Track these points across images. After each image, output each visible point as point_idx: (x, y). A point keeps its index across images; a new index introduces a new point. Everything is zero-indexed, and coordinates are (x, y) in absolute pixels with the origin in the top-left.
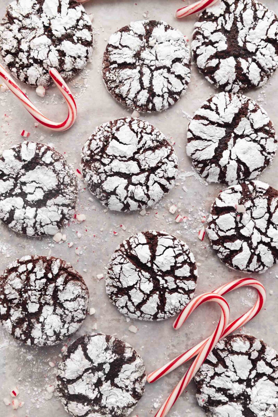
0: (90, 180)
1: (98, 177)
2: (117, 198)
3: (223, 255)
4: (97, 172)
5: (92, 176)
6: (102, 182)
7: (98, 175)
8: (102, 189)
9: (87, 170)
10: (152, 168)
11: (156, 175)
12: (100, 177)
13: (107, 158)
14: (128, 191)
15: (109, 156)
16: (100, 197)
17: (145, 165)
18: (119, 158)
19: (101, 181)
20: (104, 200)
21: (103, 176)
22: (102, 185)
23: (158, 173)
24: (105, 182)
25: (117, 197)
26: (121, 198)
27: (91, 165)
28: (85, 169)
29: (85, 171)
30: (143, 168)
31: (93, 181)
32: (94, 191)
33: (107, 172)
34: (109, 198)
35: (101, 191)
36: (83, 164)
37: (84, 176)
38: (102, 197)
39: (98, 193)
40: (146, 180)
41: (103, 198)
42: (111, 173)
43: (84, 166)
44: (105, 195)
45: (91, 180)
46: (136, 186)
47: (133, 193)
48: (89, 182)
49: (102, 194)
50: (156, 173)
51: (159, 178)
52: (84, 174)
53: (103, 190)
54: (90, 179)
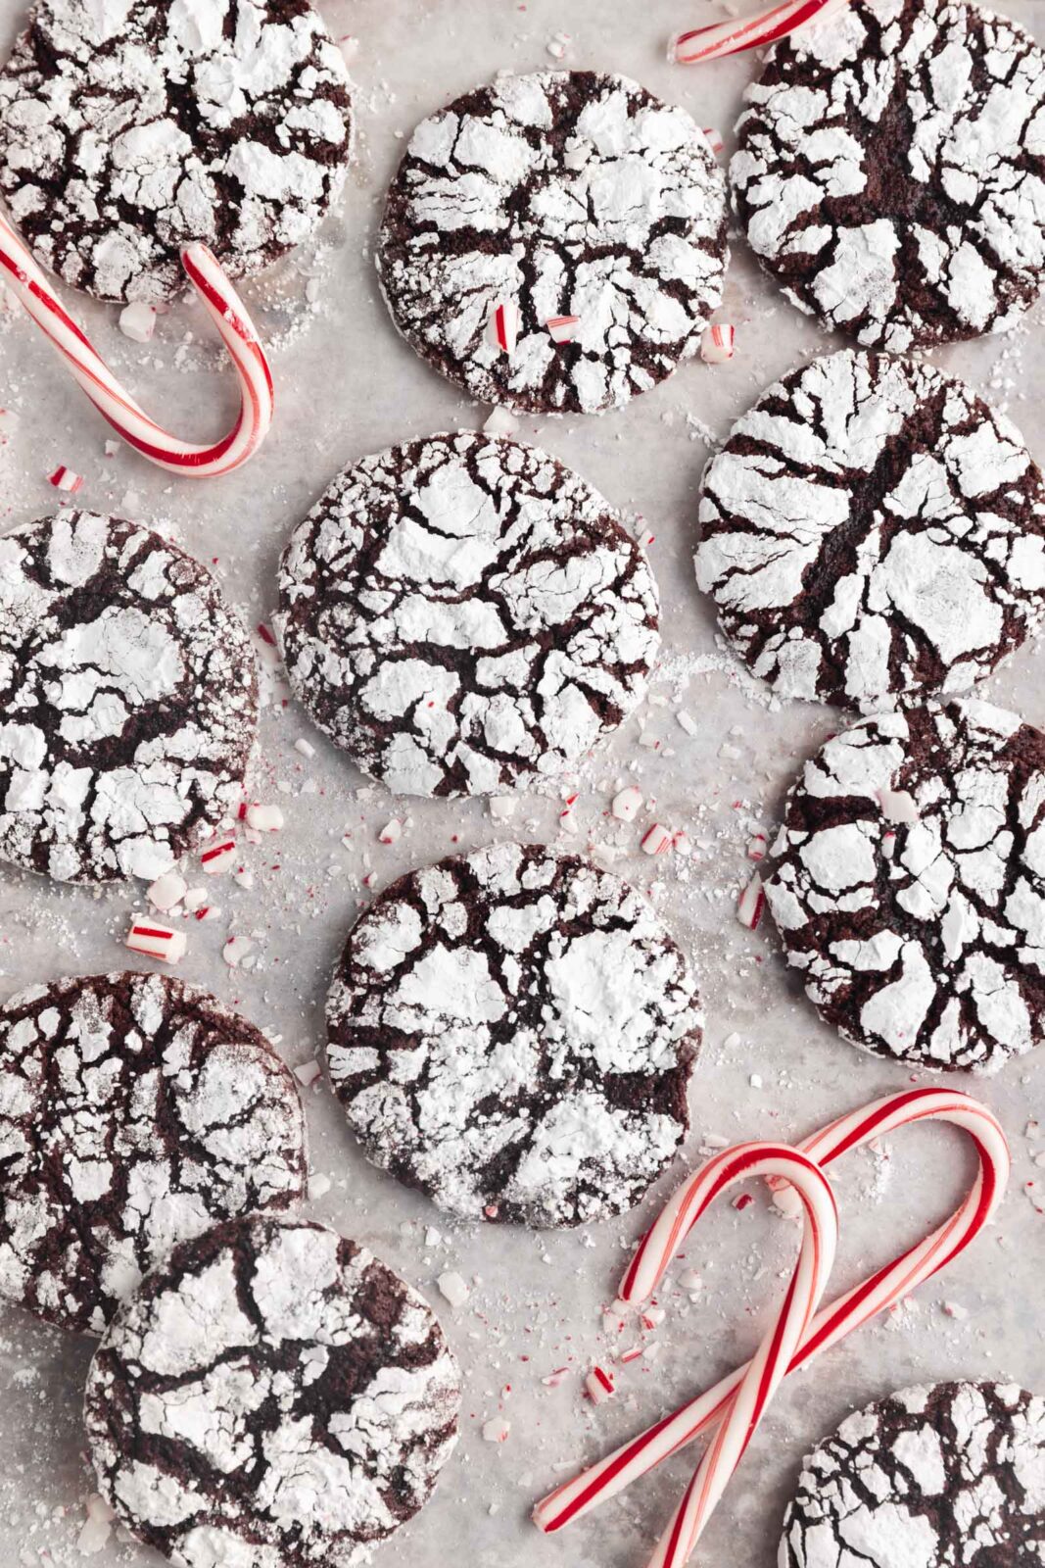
0: (312, 674)
1: (346, 661)
2: (418, 744)
3: (825, 992)
4: (340, 642)
5: (320, 659)
6: (361, 681)
7: (345, 653)
8: (360, 709)
9: (301, 637)
10: (555, 627)
11: (569, 655)
12: (352, 662)
13: (381, 589)
14: (460, 717)
15: (389, 581)
16: (351, 741)
17: (530, 617)
18: (427, 589)
19: (357, 677)
20: (367, 751)
21: (366, 661)
22: (361, 691)
23: (581, 647)
24: (370, 682)
25: (418, 739)
26: (434, 744)
27: (317, 617)
28: (296, 632)
29: (294, 641)
30: (519, 626)
31: (323, 678)
32: (328, 717)
33: (380, 644)
34: (388, 744)
35: (356, 715)
36: (288, 614)
37: (292, 660)
38: (357, 741)
39: (344, 727)
40: (532, 672)
41: (364, 746)
42: (394, 648)
43: (290, 622)
44: (370, 732)
45: (317, 677)
46: (492, 699)
47: (480, 723)
48: (310, 683)
49: (358, 731)
50: (571, 647)
51: (584, 665)
52: (288, 650)
53: (363, 715)
54: (315, 670)
